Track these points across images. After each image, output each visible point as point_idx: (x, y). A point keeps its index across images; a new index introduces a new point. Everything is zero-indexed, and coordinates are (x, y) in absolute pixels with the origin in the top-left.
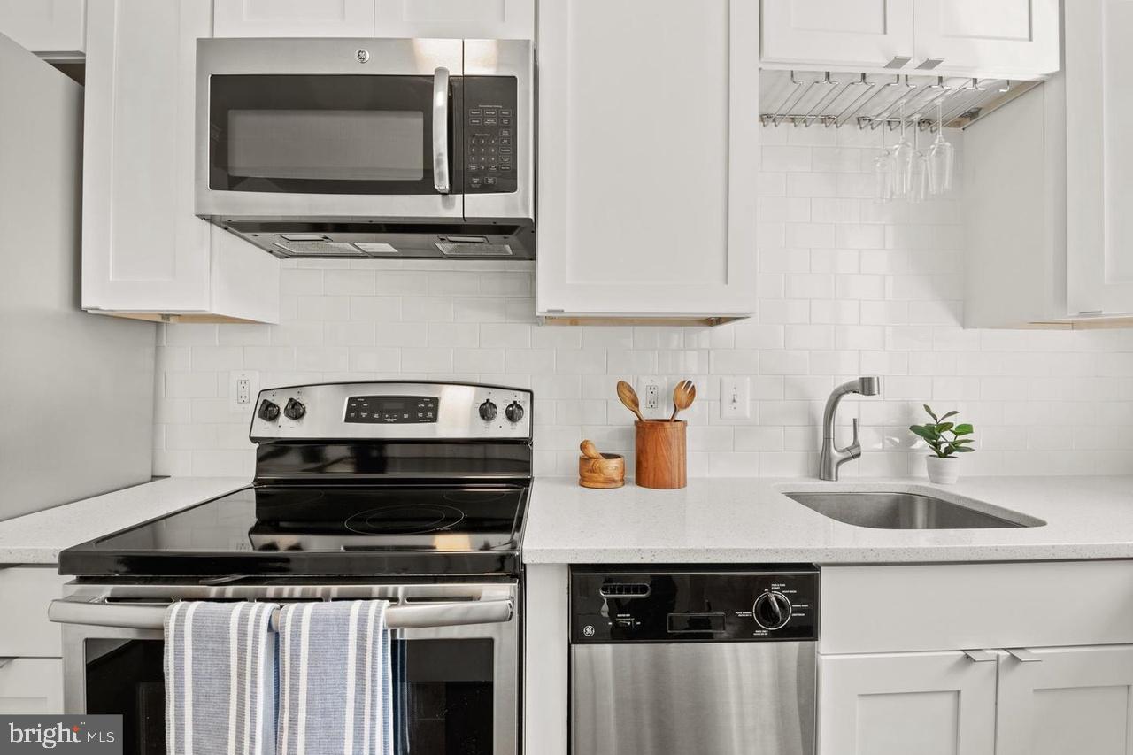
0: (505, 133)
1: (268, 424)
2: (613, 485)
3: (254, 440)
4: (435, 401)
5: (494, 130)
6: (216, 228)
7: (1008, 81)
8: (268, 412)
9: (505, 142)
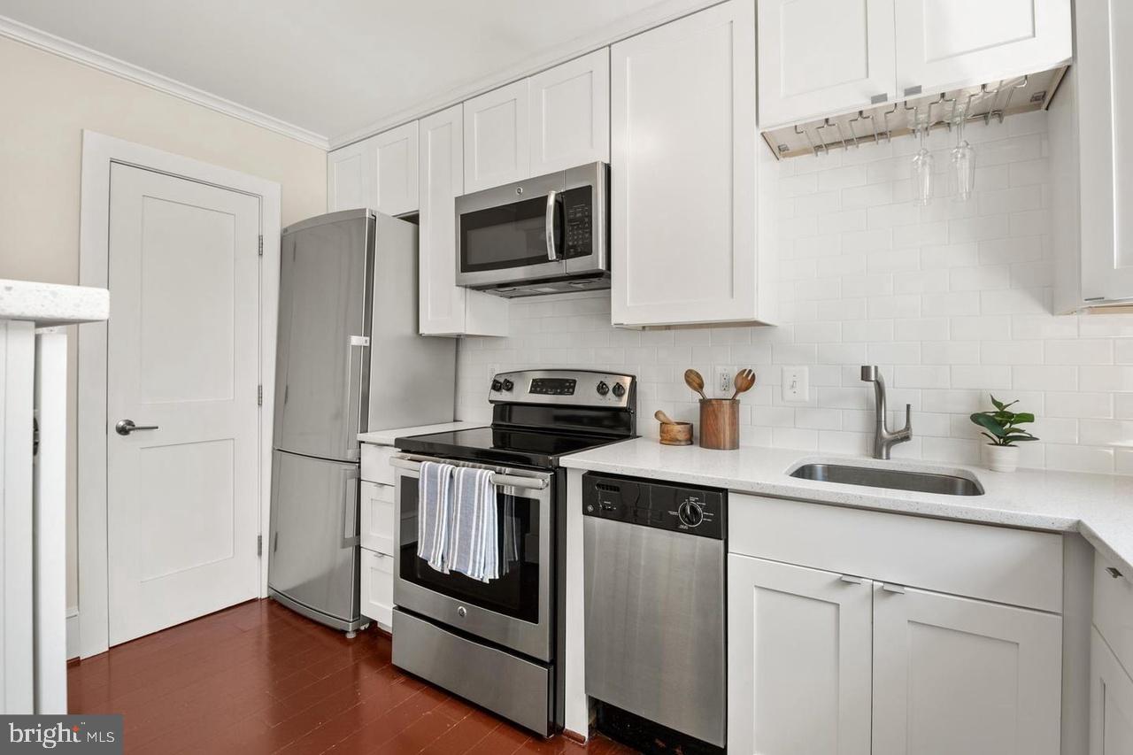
0: (587, 220)
1: (497, 393)
2: (678, 443)
3: (491, 402)
4: (575, 382)
5: (581, 220)
6: (468, 290)
7: (1026, 77)
8: (497, 386)
9: (587, 225)
